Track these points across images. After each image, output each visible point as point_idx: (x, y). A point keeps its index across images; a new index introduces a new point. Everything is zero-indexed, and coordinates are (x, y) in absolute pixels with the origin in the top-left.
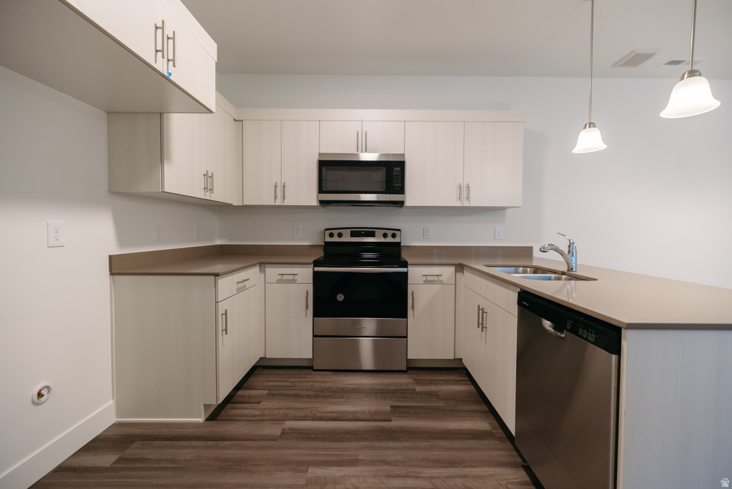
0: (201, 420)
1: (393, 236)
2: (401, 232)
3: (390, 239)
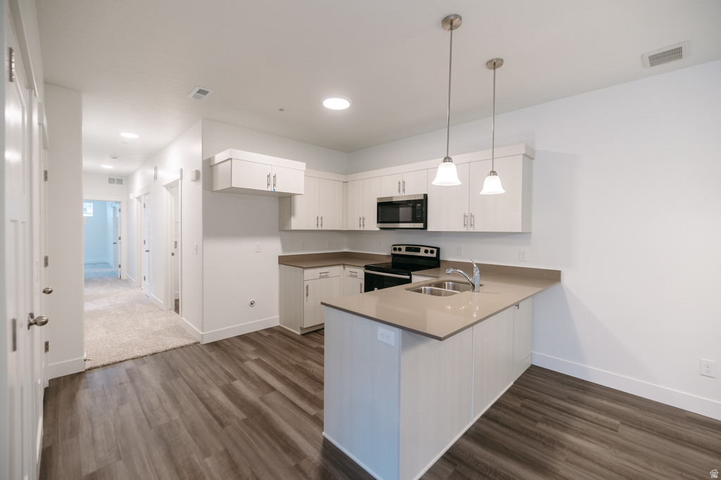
0: (299, 333)
1: (432, 252)
2: (438, 249)
3: (429, 255)
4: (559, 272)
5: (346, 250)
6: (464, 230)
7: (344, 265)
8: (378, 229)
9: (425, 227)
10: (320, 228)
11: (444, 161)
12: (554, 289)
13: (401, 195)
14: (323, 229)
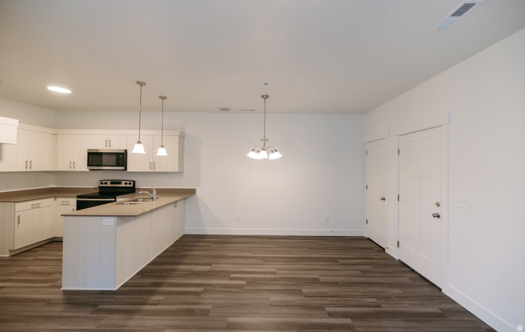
0: (8, 256)
1: (130, 184)
2: (134, 182)
3: (128, 185)
4: (195, 189)
5: (52, 186)
6: (150, 171)
7: (55, 197)
8: (88, 170)
9: (126, 169)
10: (28, 170)
11: (138, 143)
12: (192, 198)
13: (107, 148)
14: (32, 170)
